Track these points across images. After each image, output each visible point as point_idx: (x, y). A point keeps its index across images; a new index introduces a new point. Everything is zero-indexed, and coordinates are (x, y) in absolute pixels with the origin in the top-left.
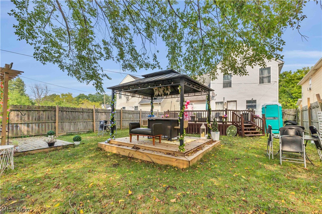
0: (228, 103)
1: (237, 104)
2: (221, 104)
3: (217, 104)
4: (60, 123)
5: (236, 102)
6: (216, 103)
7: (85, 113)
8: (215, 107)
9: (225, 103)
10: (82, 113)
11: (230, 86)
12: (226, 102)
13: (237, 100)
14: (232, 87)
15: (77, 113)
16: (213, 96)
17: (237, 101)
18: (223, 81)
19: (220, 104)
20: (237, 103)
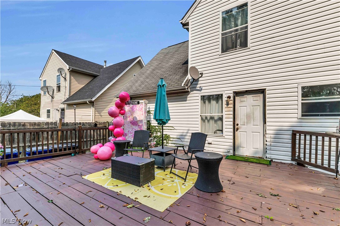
0: (237, 98)
1: (267, 100)
2: (217, 102)
3: (207, 102)
5: (262, 95)
6: (203, 98)
8: (199, 110)
9: (229, 97)
11: (244, 44)
12: (232, 95)
13: (267, 88)
14: (249, 45)
16: (194, 79)
17: (267, 92)
18: (221, 32)
19: (213, 102)
20: (267, 96)
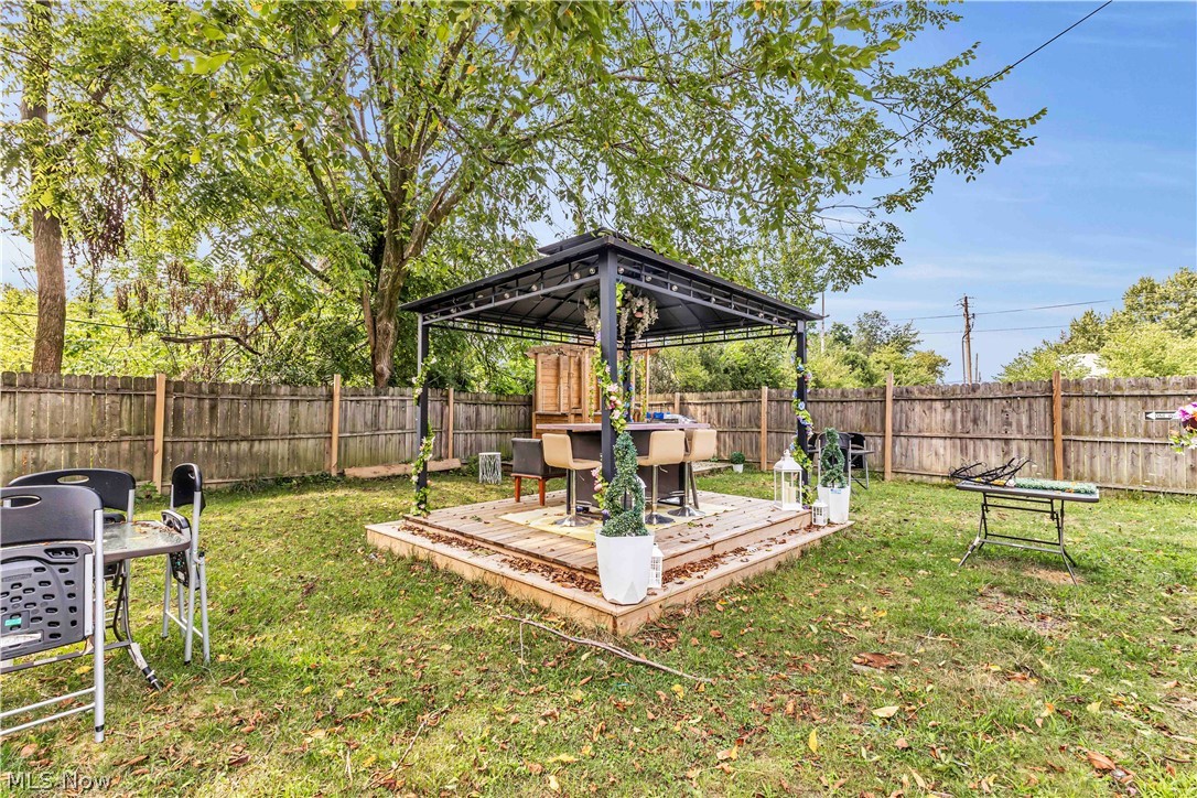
4: (773, 435)
7: (853, 404)
10: (839, 404)
15: (823, 405)
